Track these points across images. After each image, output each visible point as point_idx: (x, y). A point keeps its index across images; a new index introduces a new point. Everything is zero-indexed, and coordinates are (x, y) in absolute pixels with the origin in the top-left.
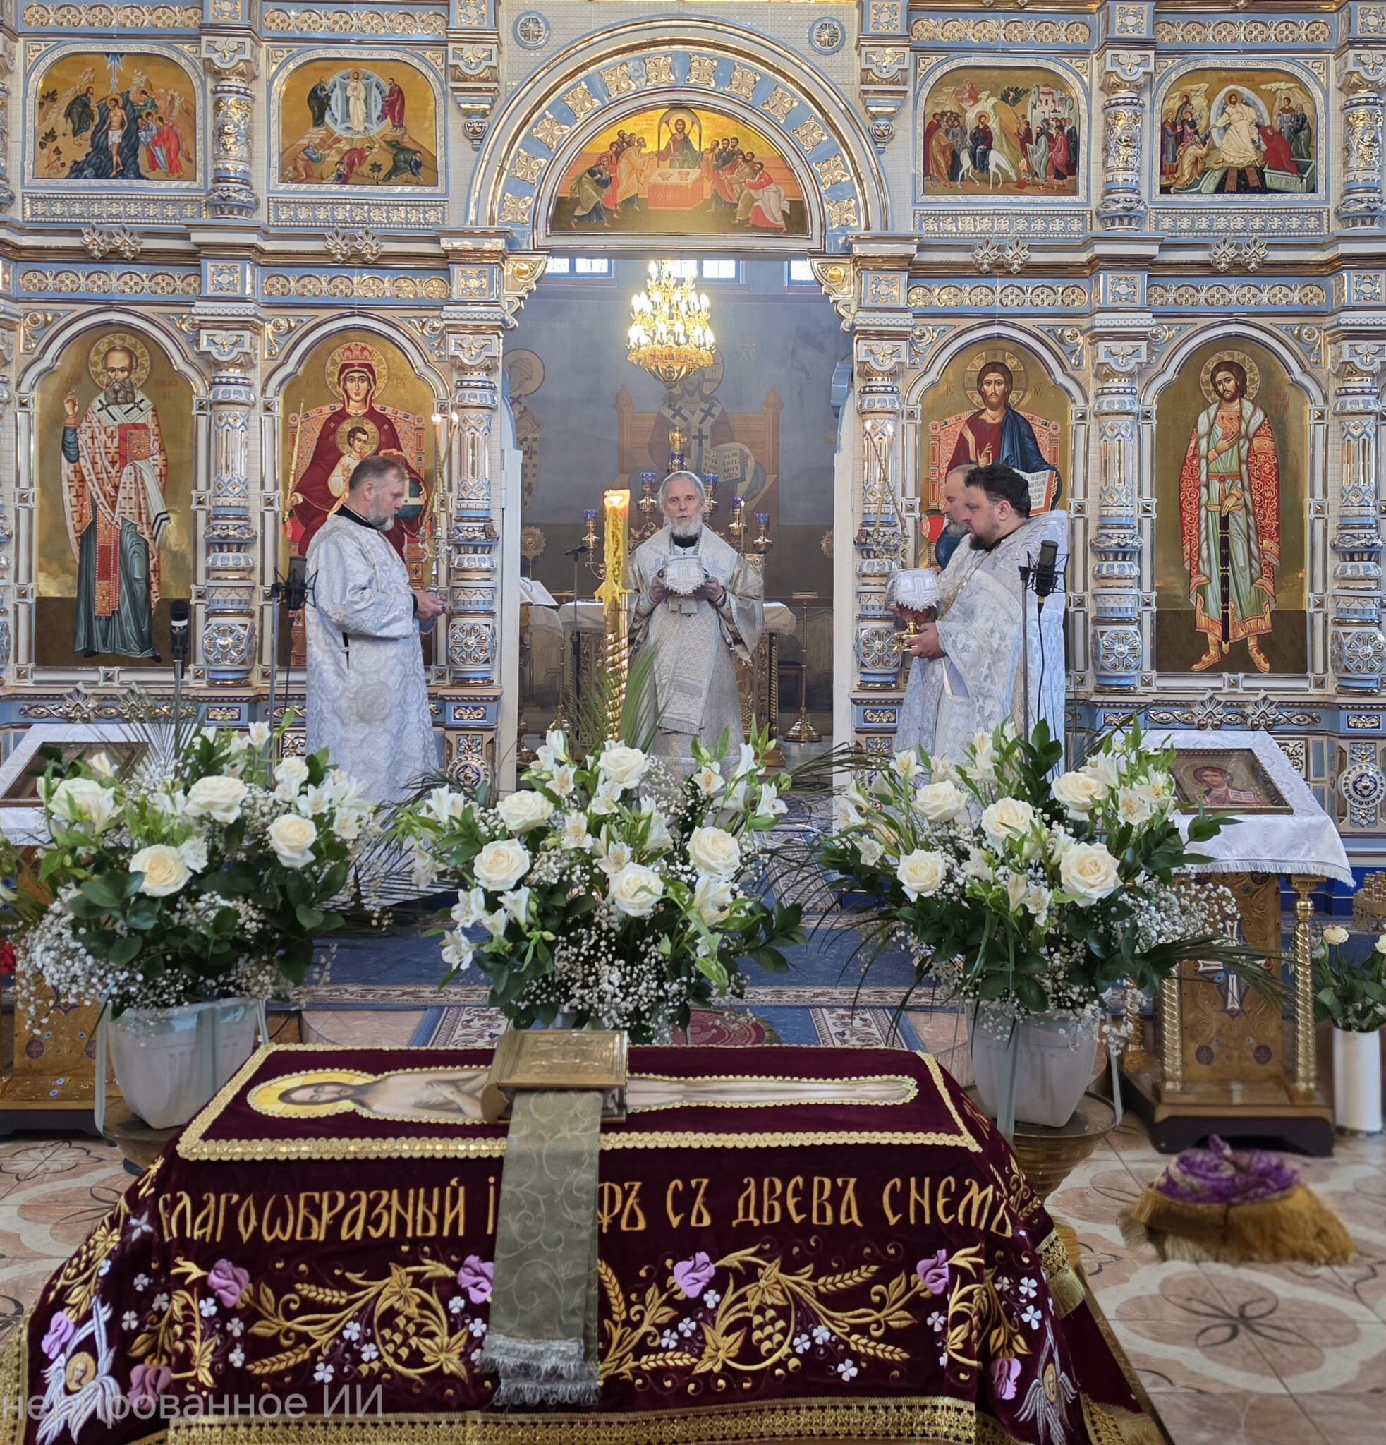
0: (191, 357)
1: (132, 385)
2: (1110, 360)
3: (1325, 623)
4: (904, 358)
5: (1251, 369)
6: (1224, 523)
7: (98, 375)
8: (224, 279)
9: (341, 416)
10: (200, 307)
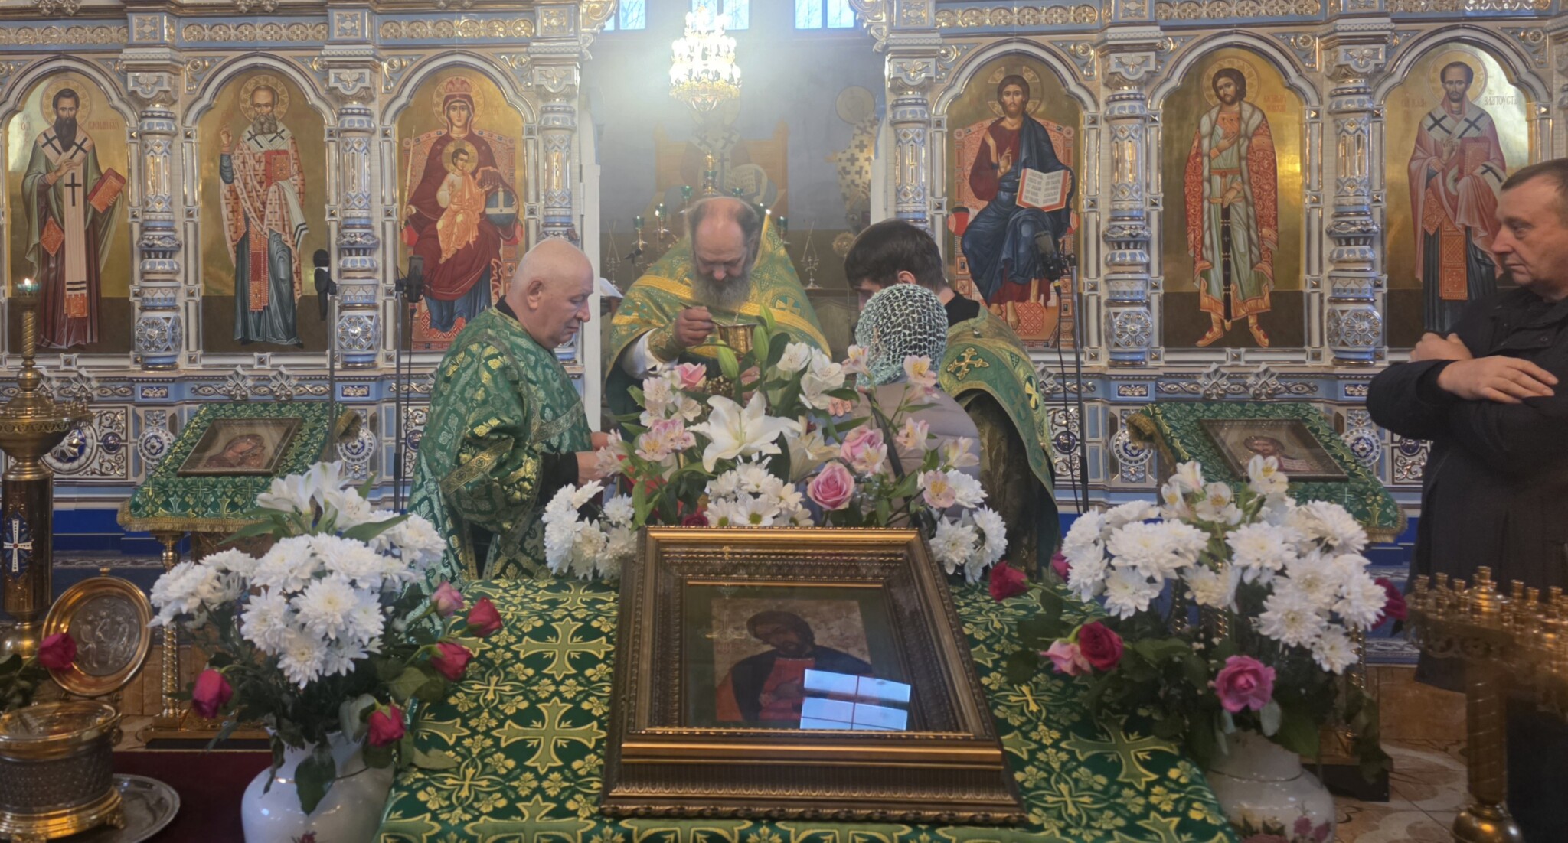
0: (322, 92)
1: (274, 118)
2: (1122, 70)
3: (1321, 301)
4: (932, 74)
5: (1250, 75)
6: (1226, 213)
7: (247, 110)
8: (348, 25)
9: (446, 139)
10: (329, 50)
